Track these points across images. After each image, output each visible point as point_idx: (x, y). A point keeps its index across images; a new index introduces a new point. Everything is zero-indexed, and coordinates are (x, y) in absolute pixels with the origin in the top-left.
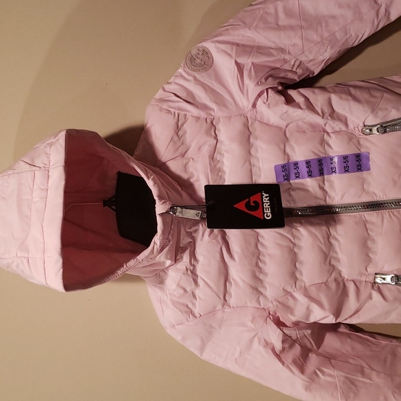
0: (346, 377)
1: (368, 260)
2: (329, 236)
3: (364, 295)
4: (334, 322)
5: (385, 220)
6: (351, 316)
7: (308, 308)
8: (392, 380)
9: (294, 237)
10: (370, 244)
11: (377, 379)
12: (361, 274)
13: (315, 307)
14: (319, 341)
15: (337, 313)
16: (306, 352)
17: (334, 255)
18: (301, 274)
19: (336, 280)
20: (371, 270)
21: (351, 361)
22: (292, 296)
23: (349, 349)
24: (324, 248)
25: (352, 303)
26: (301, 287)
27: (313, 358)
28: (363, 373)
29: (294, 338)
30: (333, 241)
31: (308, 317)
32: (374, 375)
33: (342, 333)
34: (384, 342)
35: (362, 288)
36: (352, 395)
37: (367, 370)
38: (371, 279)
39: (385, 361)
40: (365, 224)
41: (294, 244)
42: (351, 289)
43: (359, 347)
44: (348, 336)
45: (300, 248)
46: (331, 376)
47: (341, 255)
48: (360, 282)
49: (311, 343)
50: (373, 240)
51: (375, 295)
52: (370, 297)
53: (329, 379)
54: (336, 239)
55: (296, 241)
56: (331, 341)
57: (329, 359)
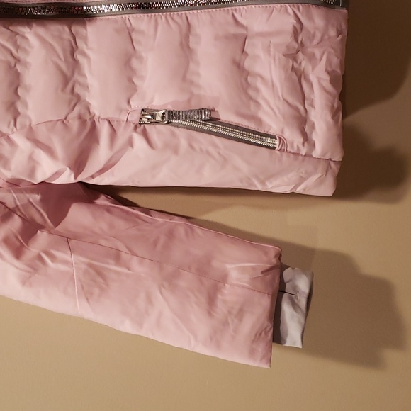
0: (90, 265)
1: (131, 87)
2: (73, 50)
3: (121, 140)
4: (72, 180)
5: (160, 28)
6: (102, 171)
7: (31, 158)
8: (161, 269)
9: (18, 47)
10: (135, 63)
11: (139, 268)
12: (121, 111)
13: (42, 156)
14: (58, 214)
15: (78, 166)
16: (30, 230)
17: (81, 79)
18: (26, 105)
19: (80, 117)
20: (137, 104)
21: (103, 242)
22: (8, 139)
23: (104, 226)
24: (64, 66)
25: (102, 153)
26: (23, 127)
27: (42, 238)
28: (117, 258)
29: (10, 204)
30: (79, 57)
31: (32, 172)
32: (135, 262)
33: (100, 206)
34: (161, 219)
35: (120, 131)
36: (96, 291)
37: (125, 256)
38: (135, 118)
39: (155, 243)
40: (129, 32)
41: (18, 60)
42: (104, 131)
43: (121, 224)
44: (108, 210)
45: (26, 65)
46: (66, 262)
47: (92, 81)
48: (119, 122)
49: (40, 215)
50: (140, 59)
51: (138, 140)
52: (130, 143)
53: (62, 267)
54: (84, 55)
55: (20, 55)
56: (78, 215)
57: (68, 240)
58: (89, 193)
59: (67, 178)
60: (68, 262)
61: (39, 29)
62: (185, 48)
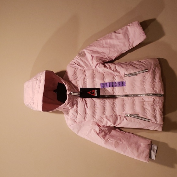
0: (116, 141)
1: (124, 110)
2: (114, 103)
3: (122, 119)
4: (113, 126)
5: (129, 100)
6: (118, 125)
8: (128, 143)
9: (105, 103)
10: (124, 106)
11: (125, 142)
12: (122, 114)
13: (108, 122)
14: (110, 132)
15: (114, 124)
16: (106, 134)
17: (115, 108)
18: (106, 113)
19: (115, 115)
20: (124, 113)
21: (118, 137)
22: (103, 119)
23: (118, 135)
24: (112, 106)
25: (118, 121)
26: (105, 116)
27: (108, 136)
28: (121, 140)
29: (103, 130)
30: (115, 105)
31: (107, 124)
32: (124, 141)
33: (117, 131)
34: (128, 134)
35: (122, 118)
36: (117, 146)
37: (122, 140)
38: (124, 115)
39: (127, 138)
40: (123, 100)
41: (105, 105)
42: (119, 117)
43: (121, 134)
44: (118, 131)
45: (106, 106)
46: (112, 141)
47: (117, 109)
48: (121, 116)
49: (107, 132)
50: (125, 105)
51: (125, 119)
52: (123, 120)
53: (111, 141)
54: (116, 104)
55: (105, 104)
56: (113, 132)
57: (112, 136)
58: (115, 128)
59: (112, 125)
60: (112, 140)
61: (109, 100)
62: (133, 103)
